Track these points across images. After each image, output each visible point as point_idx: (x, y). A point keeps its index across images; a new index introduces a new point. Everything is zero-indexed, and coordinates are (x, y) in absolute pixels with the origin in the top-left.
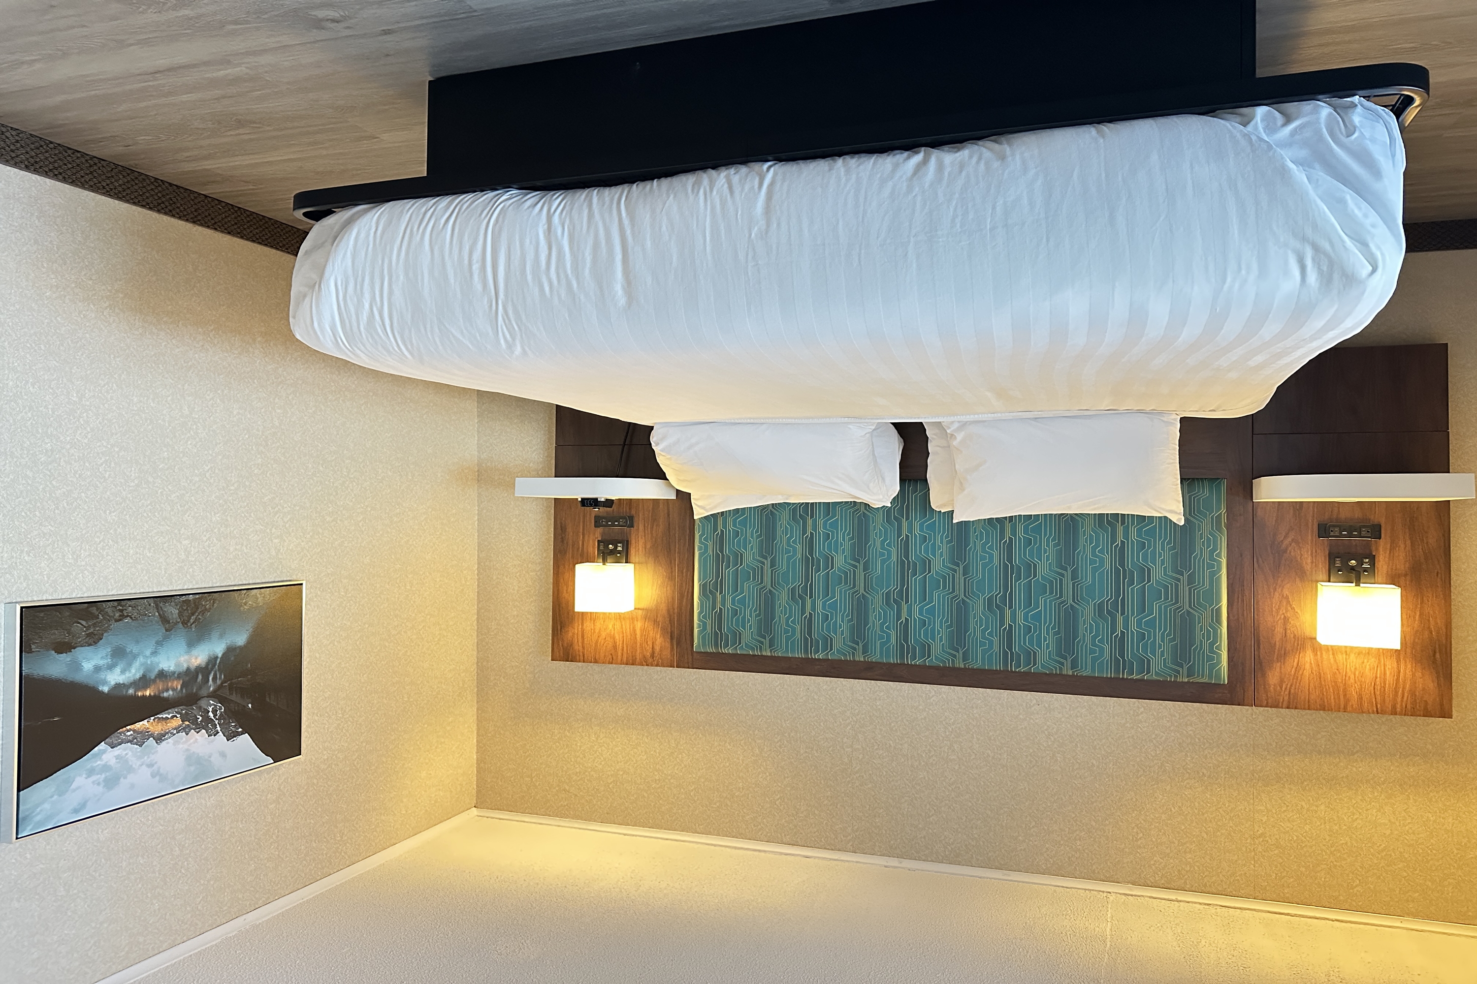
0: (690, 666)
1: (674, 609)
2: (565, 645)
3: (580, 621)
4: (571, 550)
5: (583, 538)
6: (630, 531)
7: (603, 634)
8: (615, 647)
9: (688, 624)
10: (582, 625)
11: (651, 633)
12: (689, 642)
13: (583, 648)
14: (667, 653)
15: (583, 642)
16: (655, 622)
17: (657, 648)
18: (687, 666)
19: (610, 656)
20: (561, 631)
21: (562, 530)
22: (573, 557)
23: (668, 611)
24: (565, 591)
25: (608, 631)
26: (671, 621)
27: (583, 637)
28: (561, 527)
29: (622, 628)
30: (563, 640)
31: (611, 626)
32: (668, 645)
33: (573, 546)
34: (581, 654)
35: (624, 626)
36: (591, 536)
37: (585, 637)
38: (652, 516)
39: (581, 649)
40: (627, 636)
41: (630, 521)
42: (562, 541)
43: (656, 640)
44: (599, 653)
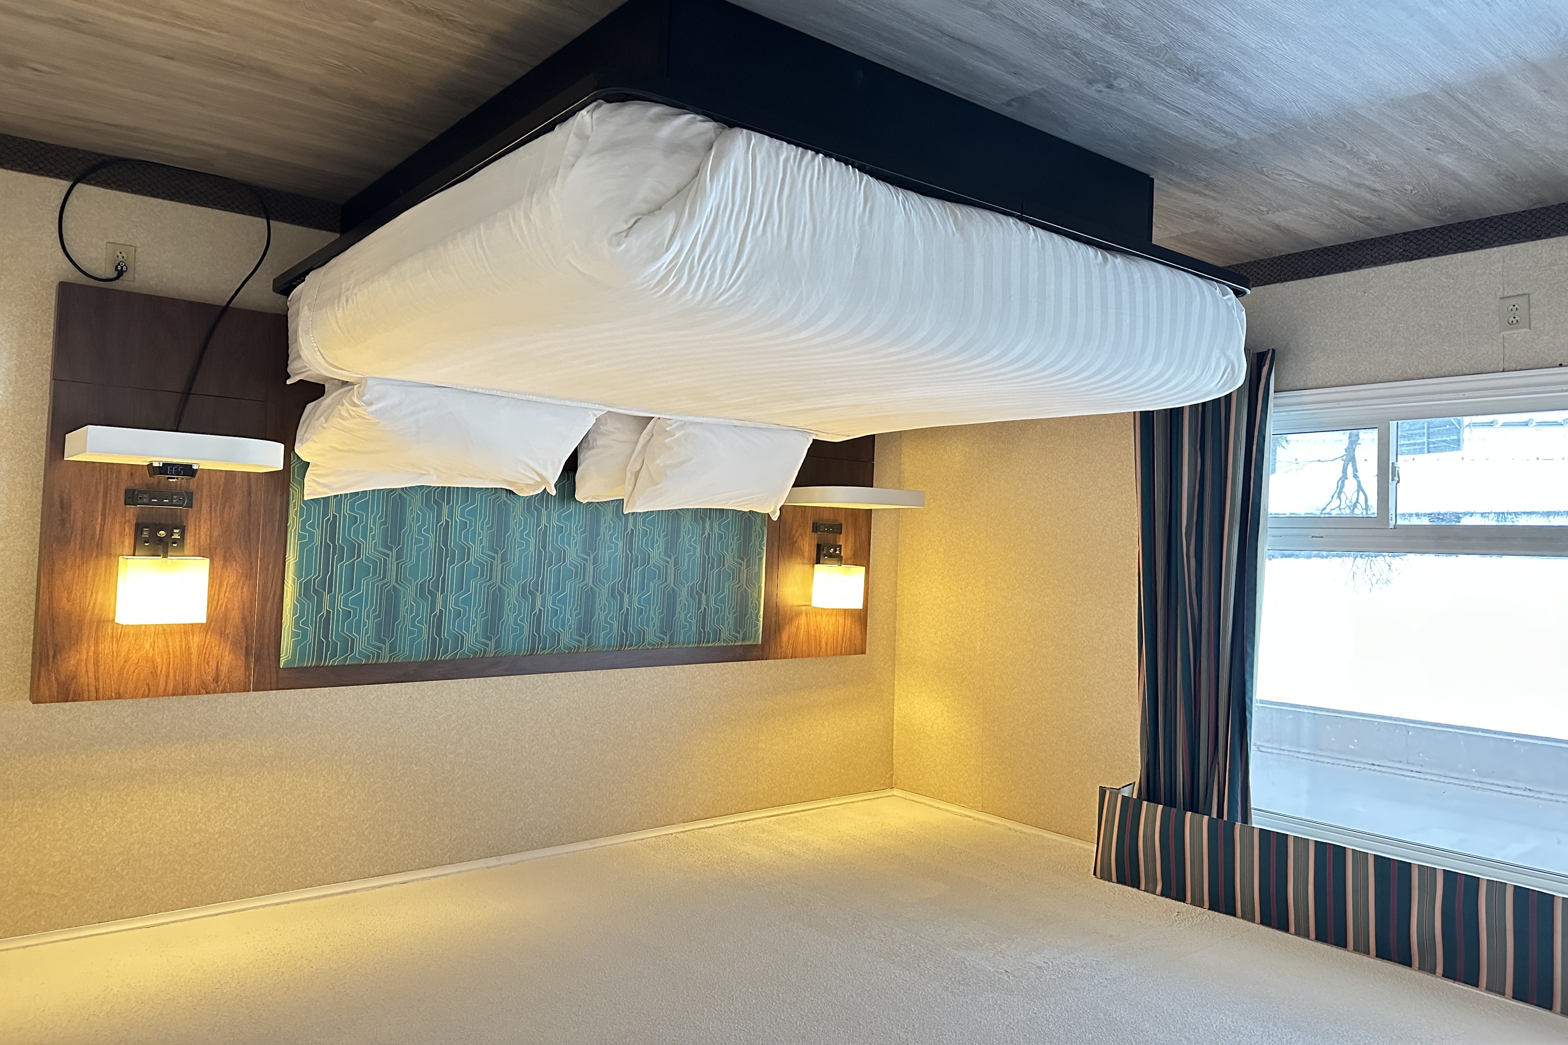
0: (274, 686)
1: (252, 616)
2: (63, 678)
3: (92, 641)
4: (79, 537)
5: (104, 519)
6: (187, 512)
7: (134, 657)
8: (154, 673)
9: (273, 634)
10: (96, 644)
11: (215, 650)
12: (272, 657)
13: (97, 679)
14: (239, 674)
15: (96, 672)
16: (222, 634)
17: (224, 669)
18: (269, 687)
19: (146, 687)
20: (54, 657)
21: (62, 508)
22: (82, 548)
23: (244, 619)
24: (65, 600)
25: (143, 652)
26: (247, 633)
27: (96, 663)
28: (62, 502)
29: (168, 646)
30: (58, 672)
31: (148, 646)
32: (241, 663)
33: (83, 532)
34: (93, 688)
35: (170, 644)
36: (118, 519)
37: (101, 662)
38: (223, 494)
39: (92, 681)
40: (175, 657)
41: (188, 498)
42: (63, 522)
43: (222, 659)
44: (127, 683)
